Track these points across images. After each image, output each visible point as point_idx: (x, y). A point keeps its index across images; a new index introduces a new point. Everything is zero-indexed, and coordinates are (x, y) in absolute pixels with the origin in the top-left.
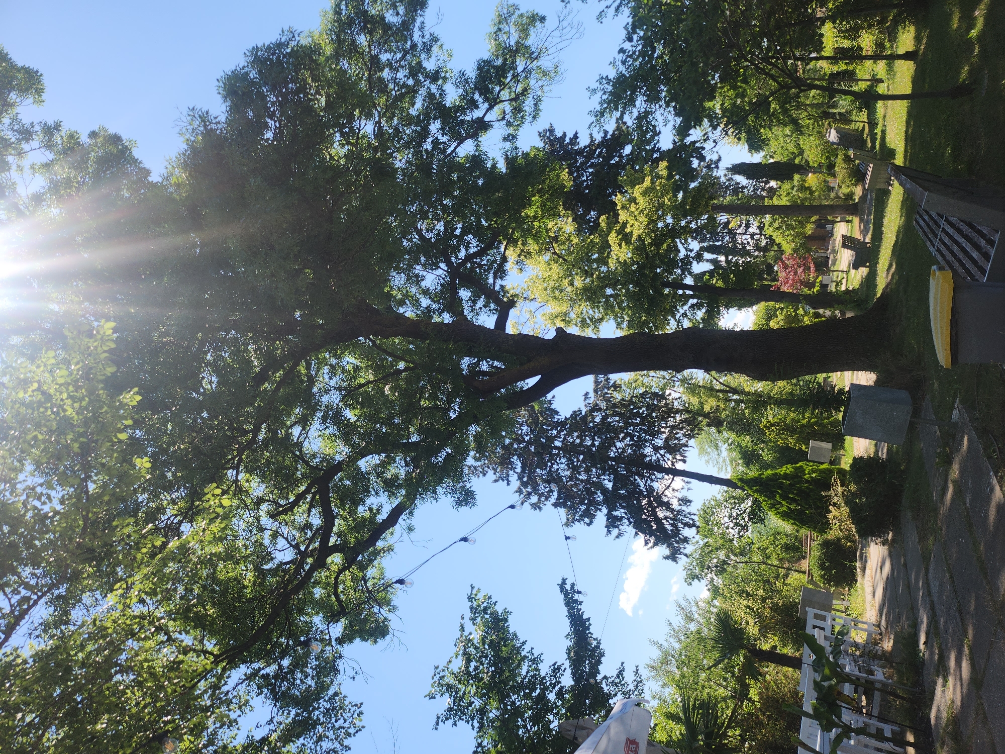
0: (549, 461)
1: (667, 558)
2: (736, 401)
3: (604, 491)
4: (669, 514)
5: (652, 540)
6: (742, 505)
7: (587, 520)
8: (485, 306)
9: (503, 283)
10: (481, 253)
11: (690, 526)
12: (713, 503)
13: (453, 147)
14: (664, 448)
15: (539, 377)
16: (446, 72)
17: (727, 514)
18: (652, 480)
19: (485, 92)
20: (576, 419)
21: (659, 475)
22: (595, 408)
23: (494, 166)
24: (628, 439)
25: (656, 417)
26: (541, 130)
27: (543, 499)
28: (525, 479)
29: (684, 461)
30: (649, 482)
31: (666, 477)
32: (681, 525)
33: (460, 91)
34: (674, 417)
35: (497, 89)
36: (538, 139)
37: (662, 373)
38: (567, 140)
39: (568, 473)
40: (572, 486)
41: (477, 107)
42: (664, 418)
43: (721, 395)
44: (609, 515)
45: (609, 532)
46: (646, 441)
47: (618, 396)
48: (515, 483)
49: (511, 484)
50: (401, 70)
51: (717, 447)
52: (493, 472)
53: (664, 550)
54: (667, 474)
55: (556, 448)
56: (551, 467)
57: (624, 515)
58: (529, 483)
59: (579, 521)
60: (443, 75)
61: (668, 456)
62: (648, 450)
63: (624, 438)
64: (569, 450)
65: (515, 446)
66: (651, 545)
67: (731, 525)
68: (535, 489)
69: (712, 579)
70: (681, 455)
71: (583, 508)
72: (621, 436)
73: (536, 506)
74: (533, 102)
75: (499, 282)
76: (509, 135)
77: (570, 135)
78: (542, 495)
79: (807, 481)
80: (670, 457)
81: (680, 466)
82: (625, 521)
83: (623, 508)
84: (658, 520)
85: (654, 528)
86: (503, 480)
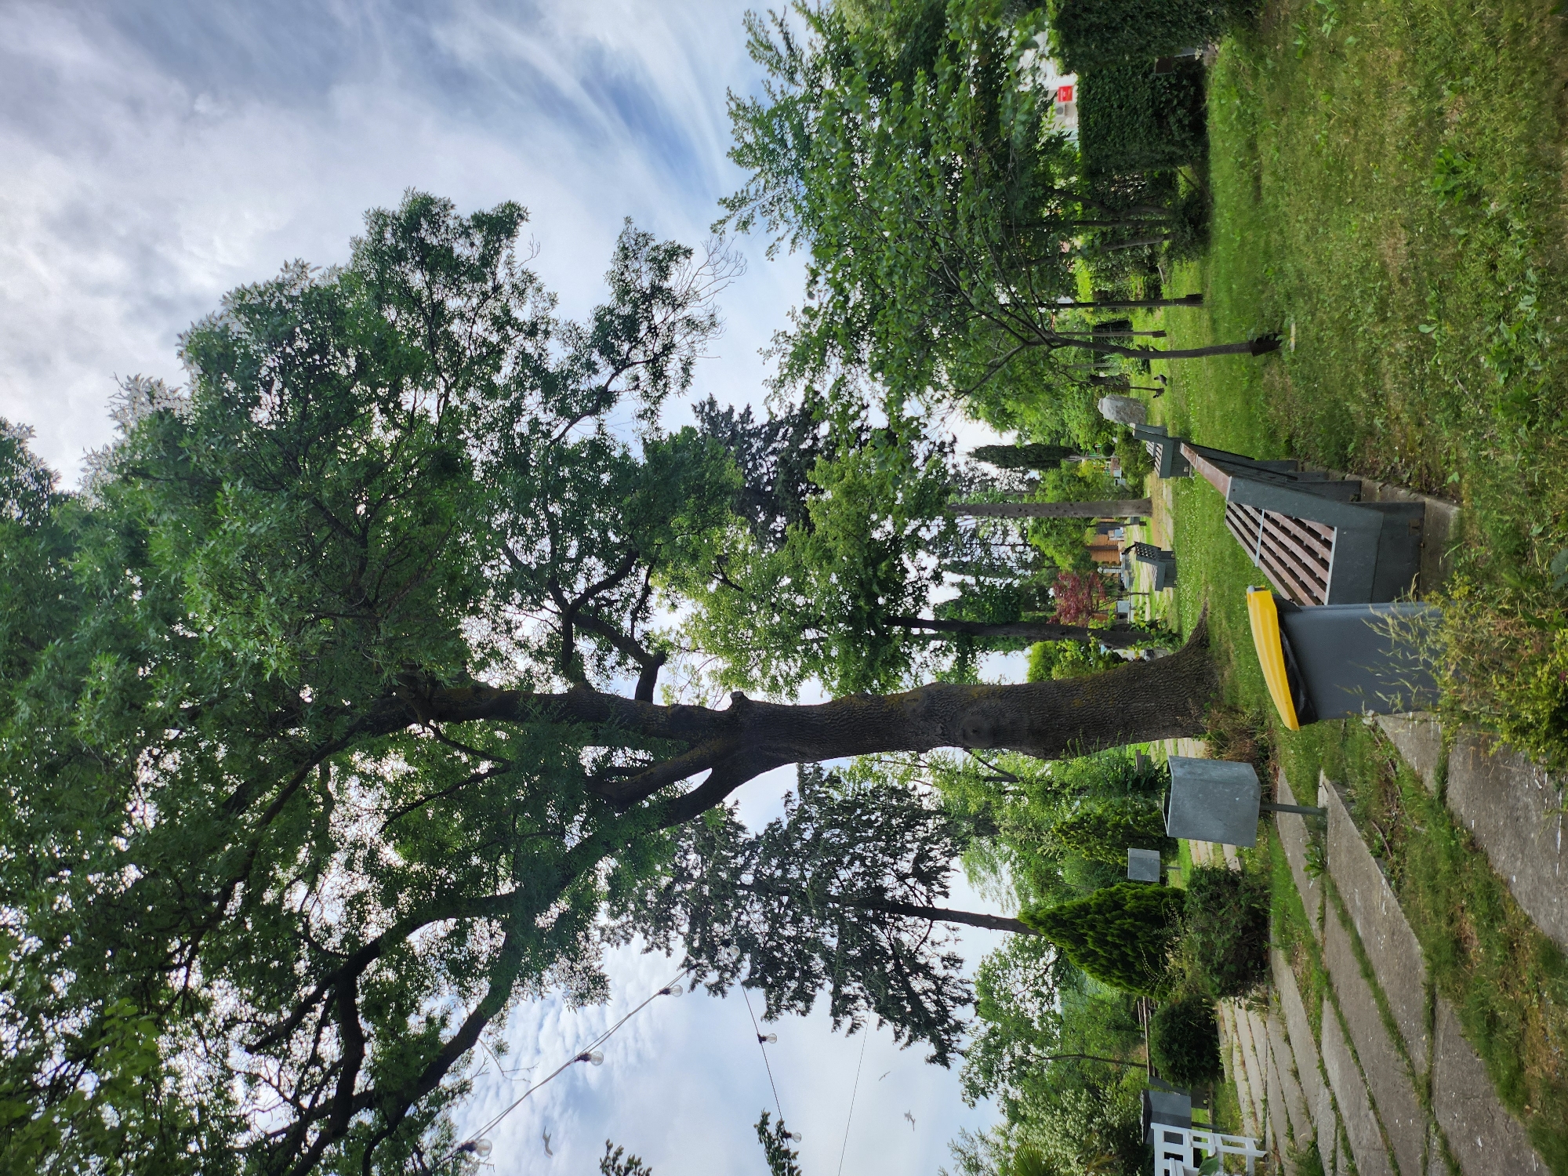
0: (735, 908)
1: (933, 1060)
2: (1013, 793)
3: (827, 954)
4: (929, 985)
5: (907, 1031)
6: (1042, 961)
7: (801, 1005)
8: (619, 664)
9: (646, 627)
10: (610, 583)
11: (964, 1002)
12: (996, 961)
13: (562, 428)
14: (913, 875)
15: (709, 771)
16: (548, 323)
17: (1020, 978)
18: (899, 930)
19: (607, 350)
20: (774, 837)
21: (909, 920)
22: (802, 816)
23: (625, 456)
24: (857, 863)
25: (898, 825)
26: (696, 403)
27: (727, 975)
28: (696, 944)
29: (946, 895)
30: (894, 932)
31: (920, 922)
32: (949, 1003)
33: (570, 350)
34: (924, 825)
35: (626, 347)
36: (693, 415)
37: (901, 755)
38: (736, 417)
39: (765, 928)
40: (772, 948)
41: (596, 372)
42: (909, 827)
43: (991, 784)
44: (836, 993)
45: (837, 1023)
46: (885, 865)
47: (837, 796)
48: (680, 950)
49: (673, 954)
50: (479, 321)
51: (994, 869)
52: (642, 935)
53: (925, 1047)
54: (922, 917)
55: (743, 886)
56: (738, 919)
57: (858, 992)
58: (703, 950)
59: (788, 1009)
60: (543, 327)
61: (921, 887)
62: (889, 881)
63: (851, 863)
64: (764, 888)
65: (678, 888)
66: (904, 1040)
67: (1028, 995)
68: (711, 959)
69: (1007, 1092)
70: (942, 885)
71: (793, 985)
72: (846, 860)
73: (717, 989)
74: (680, 365)
75: (640, 626)
76: (646, 412)
77: (739, 410)
78: (725, 969)
79: (1131, 915)
80: (924, 889)
81: (939, 903)
82: (862, 1002)
83: (858, 979)
84: (913, 997)
85: (909, 1009)
86: (659, 948)
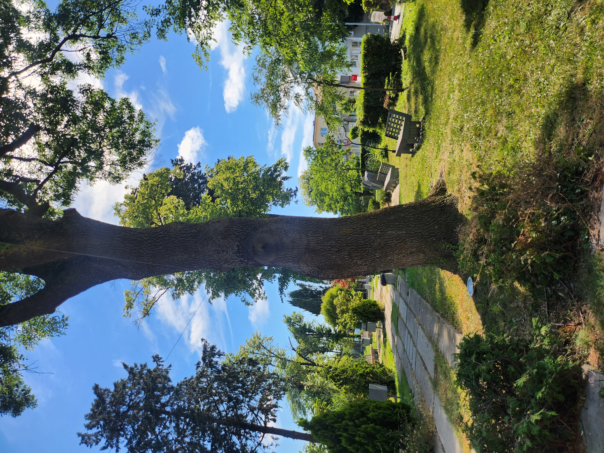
14: (258, 408)
18: (247, 439)
21: (253, 434)
22: (203, 374)
28: (134, 445)
31: (259, 434)
38: (193, 167)
43: (304, 367)
46: (244, 402)
61: (260, 415)
70: (273, 415)
77: (194, 164)
80: (263, 417)
86: (111, 447)
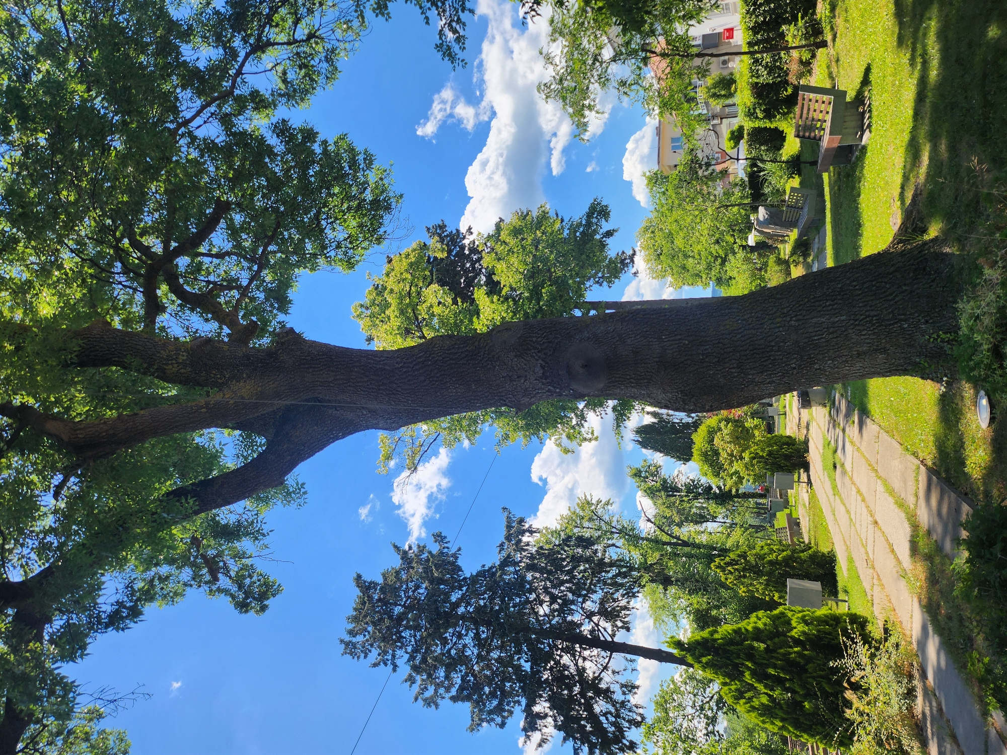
4: (609, 708)
6: (708, 690)
7: (499, 720)
11: (638, 724)
12: (672, 687)
14: (599, 613)
18: (585, 659)
21: (595, 651)
25: (585, 571)
27: (442, 691)
30: (581, 661)
31: (603, 653)
32: (627, 725)
34: (609, 572)
39: (476, 651)
43: (668, 548)
44: (528, 711)
45: (528, 737)
48: (404, 667)
49: (398, 670)
52: (377, 652)
54: (604, 649)
57: (547, 710)
58: (423, 667)
59: (488, 722)
61: (603, 623)
70: (623, 621)
73: (431, 702)
79: (797, 642)
80: (608, 626)
82: (550, 720)
83: (550, 699)
84: (593, 718)
85: (589, 728)
86: (386, 664)
